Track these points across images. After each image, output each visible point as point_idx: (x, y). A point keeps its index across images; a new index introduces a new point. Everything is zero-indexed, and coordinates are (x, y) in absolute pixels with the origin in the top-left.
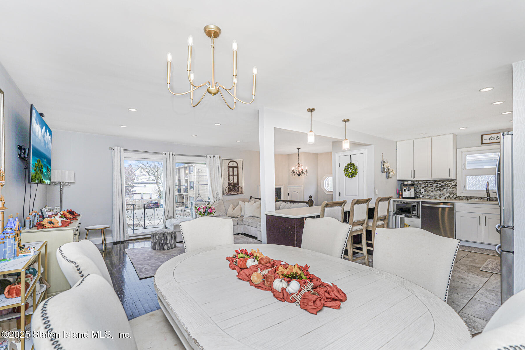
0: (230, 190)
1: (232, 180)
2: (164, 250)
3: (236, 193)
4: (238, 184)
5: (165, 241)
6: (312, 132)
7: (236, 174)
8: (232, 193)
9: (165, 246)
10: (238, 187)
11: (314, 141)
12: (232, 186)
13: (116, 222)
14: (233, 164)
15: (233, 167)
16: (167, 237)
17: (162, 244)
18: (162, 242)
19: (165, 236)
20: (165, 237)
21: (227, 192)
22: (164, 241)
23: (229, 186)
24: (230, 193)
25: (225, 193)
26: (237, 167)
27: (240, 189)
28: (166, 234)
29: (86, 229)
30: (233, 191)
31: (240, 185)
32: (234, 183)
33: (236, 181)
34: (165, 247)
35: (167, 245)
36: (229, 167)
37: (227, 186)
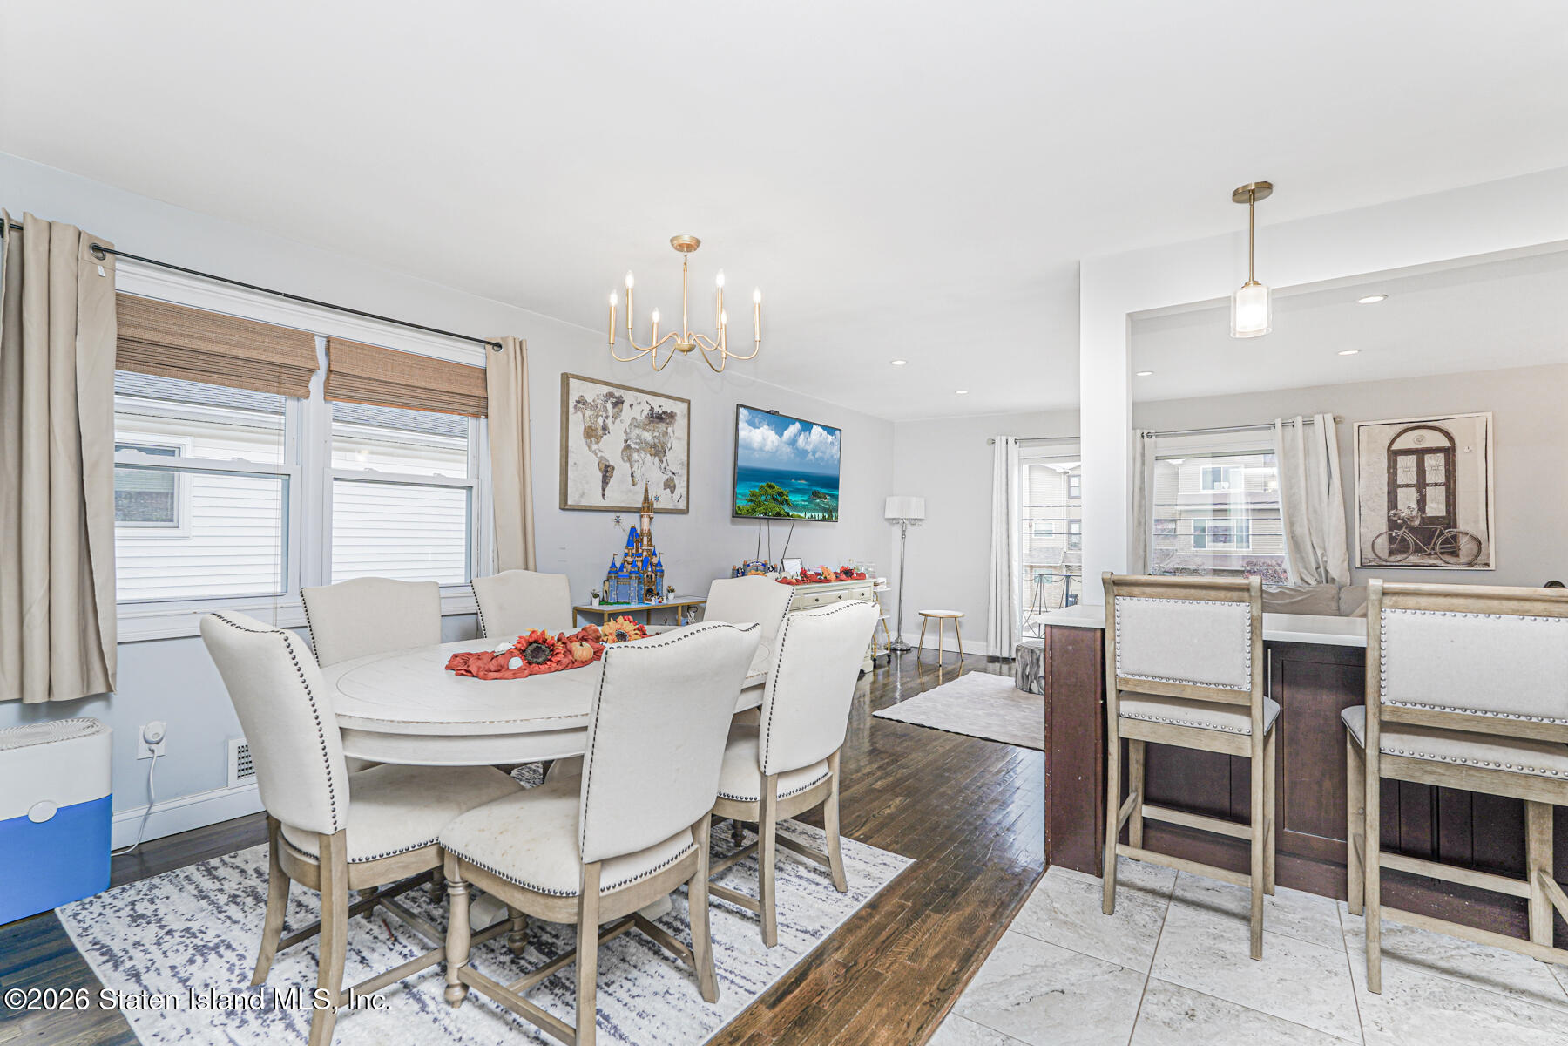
0: (1399, 546)
1: (1415, 506)
2: (1030, 691)
3: (1438, 562)
4: (1450, 519)
5: (1033, 672)
6: (1256, 283)
7: (1442, 479)
8: (1413, 559)
9: (1032, 682)
10: (1455, 538)
11: (1265, 325)
12: (1412, 530)
13: (994, 610)
14: (1419, 440)
15: (1421, 453)
16: (1038, 660)
17: (1027, 676)
18: (1028, 670)
19: (1035, 657)
20: (1035, 661)
21: (1384, 554)
22: (1031, 670)
23: (1390, 529)
24: (1399, 557)
25: (1371, 556)
26: (1449, 453)
27: (1464, 542)
28: (1038, 652)
29: (921, 614)
30: (1418, 550)
31: (1462, 525)
32: (1423, 519)
33: (1436, 507)
34: (1032, 684)
35: (1037, 682)
36: (1393, 455)
37: (1384, 528)
